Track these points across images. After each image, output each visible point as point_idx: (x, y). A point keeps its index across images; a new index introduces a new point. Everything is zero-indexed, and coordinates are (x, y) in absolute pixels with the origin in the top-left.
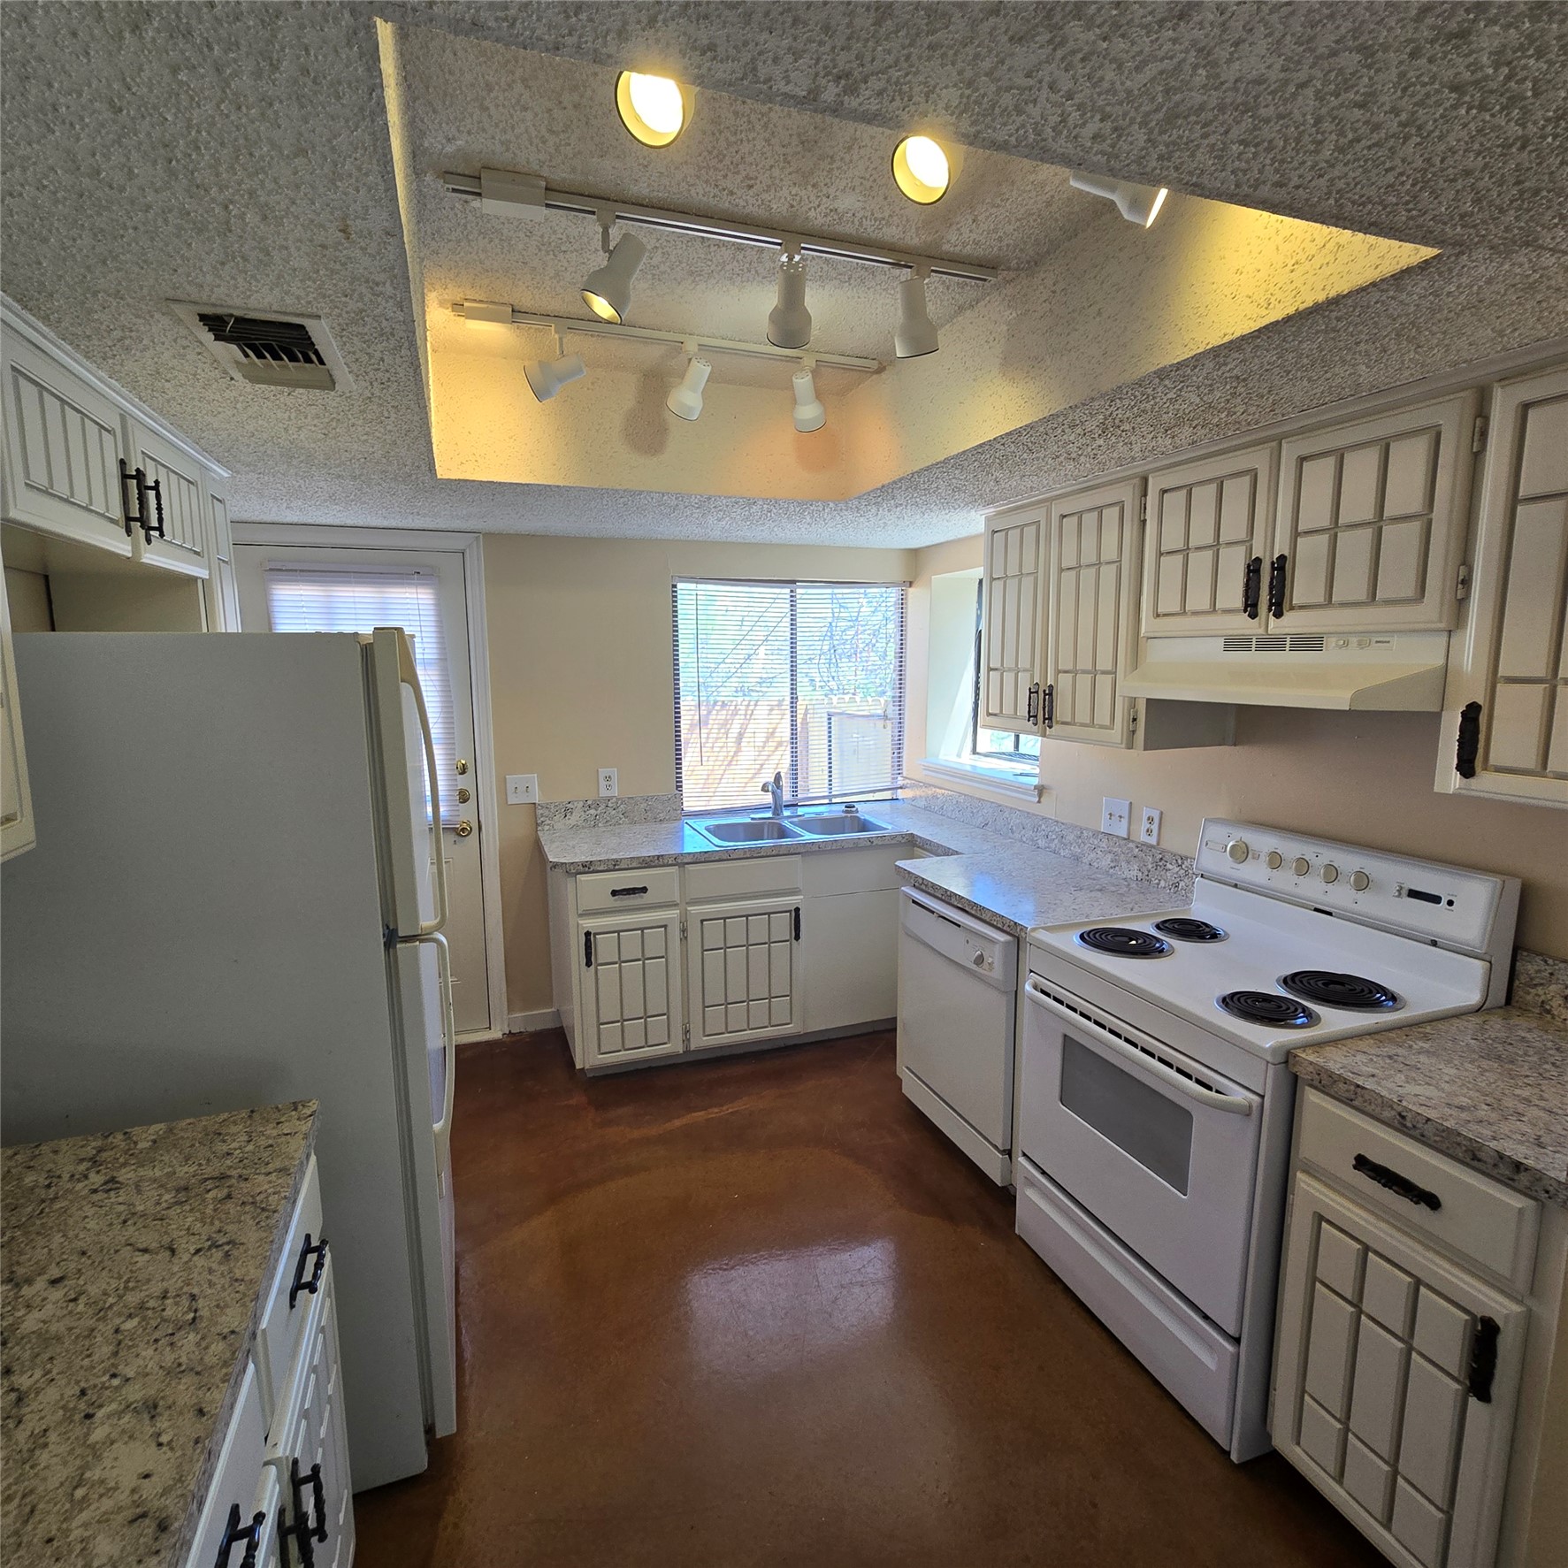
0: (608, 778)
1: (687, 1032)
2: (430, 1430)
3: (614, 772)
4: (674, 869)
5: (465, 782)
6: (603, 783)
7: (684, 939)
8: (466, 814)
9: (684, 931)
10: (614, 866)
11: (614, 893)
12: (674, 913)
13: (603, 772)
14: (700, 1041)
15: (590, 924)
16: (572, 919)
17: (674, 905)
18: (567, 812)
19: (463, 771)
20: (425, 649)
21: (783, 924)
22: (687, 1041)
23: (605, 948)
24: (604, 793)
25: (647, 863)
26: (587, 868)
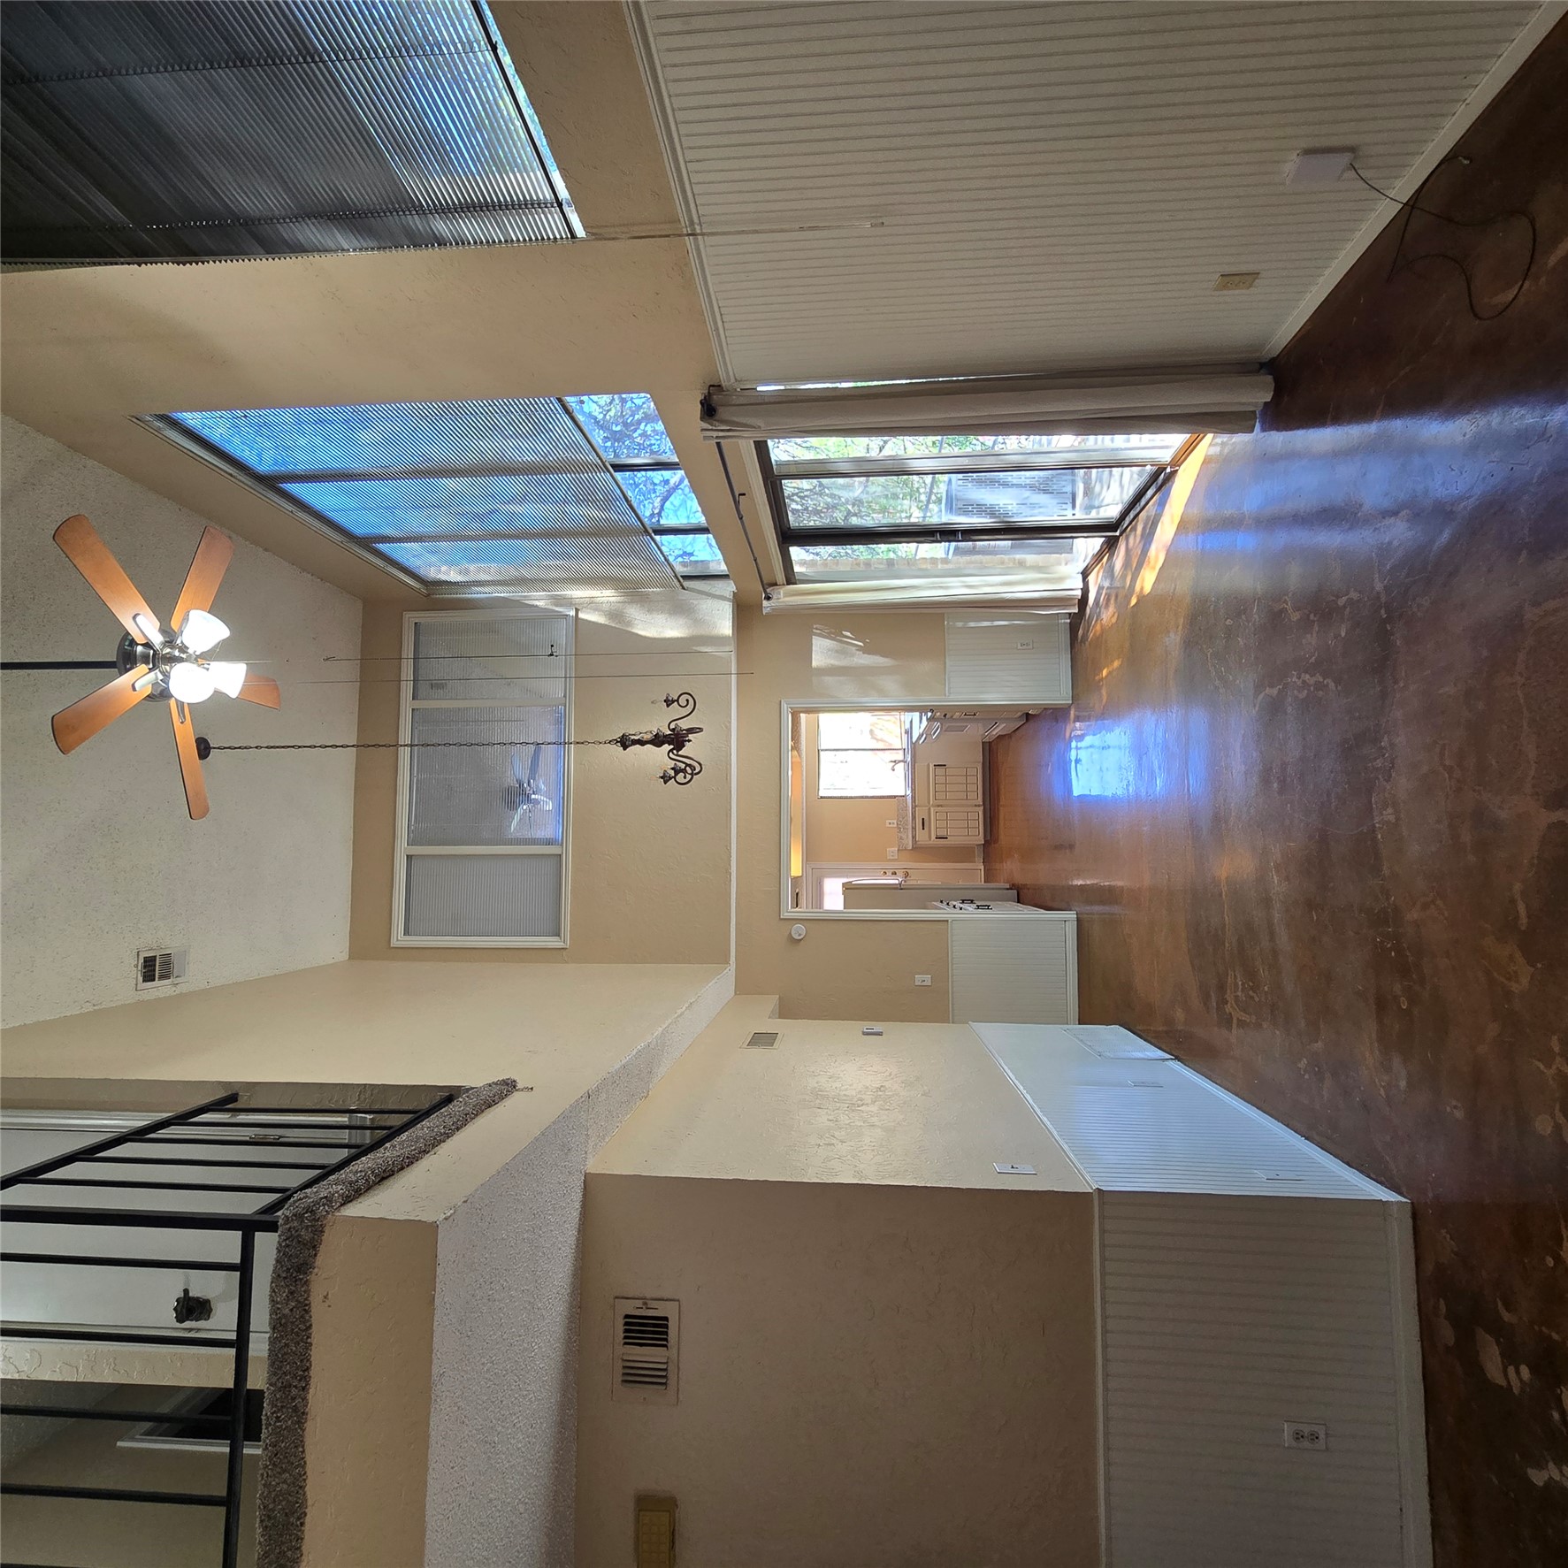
0: (890, 824)
1: (976, 806)
2: (1008, 889)
3: (888, 821)
4: (917, 809)
5: (889, 873)
6: (891, 826)
7: (941, 806)
9: (938, 806)
10: (914, 828)
11: (923, 829)
12: (932, 809)
13: (888, 825)
14: (980, 801)
15: (933, 837)
16: (931, 842)
17: (929, 809)
18: (901, 838)
19: (885, 873)
20: (845, 880)
21: (940, 771)
22: (979, 806)
23: (942, 833)
24: (895, 825)
25: (914, 818)
26: (914, 837)
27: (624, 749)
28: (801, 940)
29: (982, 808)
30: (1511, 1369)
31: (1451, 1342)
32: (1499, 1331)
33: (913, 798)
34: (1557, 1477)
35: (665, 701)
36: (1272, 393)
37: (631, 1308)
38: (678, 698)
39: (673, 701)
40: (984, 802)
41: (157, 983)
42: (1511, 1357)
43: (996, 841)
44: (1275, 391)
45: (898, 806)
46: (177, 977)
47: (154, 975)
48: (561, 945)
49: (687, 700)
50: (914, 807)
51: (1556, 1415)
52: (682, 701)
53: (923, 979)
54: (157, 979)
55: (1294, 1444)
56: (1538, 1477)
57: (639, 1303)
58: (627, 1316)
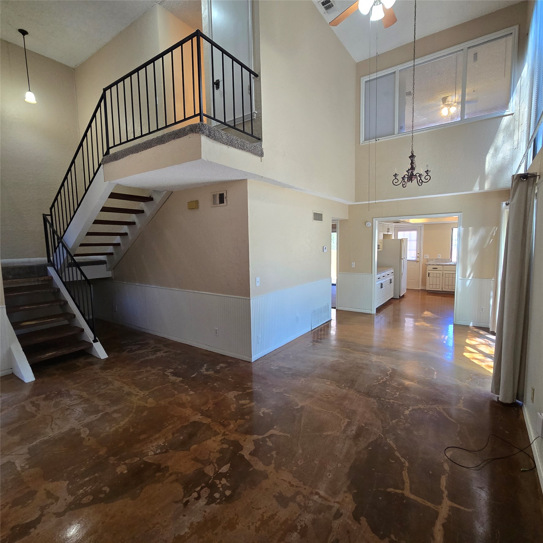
0: (439, 256)
1: (442, 288)
3: (440, 255)
4: (442, 266)
6: (438, 256)
8: (418, 259)
9: (443, 274)
10: (433, 265)
11: (433, 268)
12: (442, 272)
13: (438, 255)
14: (444, 290)
15: (429, 272)
18: (432, 260)
19: (418, 254)
23: (431, 275)
24: (438, 258)
25: (438, 265)
26: (430, 265)
27: (409, 157)
28: (366, 225)
29: (441, 290)
30: (220, 367)
31: (228, 361)
32: (226, 367)
33: (450, 265)
34: (204, 367)
35: (428, 170)
36: (501, 401)
37: (225, 195)
38: (428, 175)
39: (427, 173)
40: (443, 291)
41: (323, 7)
42: (221, 367)
43: (428, 294)
44: (502, 402)
45: (447, 259)
46: (327, 12)
47: (324, 5)
48: (361, 142)
49: (427, 179)
50: (443, 265)
51: (211, 370)
52: (428, 177)
53: (354, 265)
54: (324, 6)
55: (215, 330)
56: (205, 365)
57: (226, 197)
58: (223, 194)
